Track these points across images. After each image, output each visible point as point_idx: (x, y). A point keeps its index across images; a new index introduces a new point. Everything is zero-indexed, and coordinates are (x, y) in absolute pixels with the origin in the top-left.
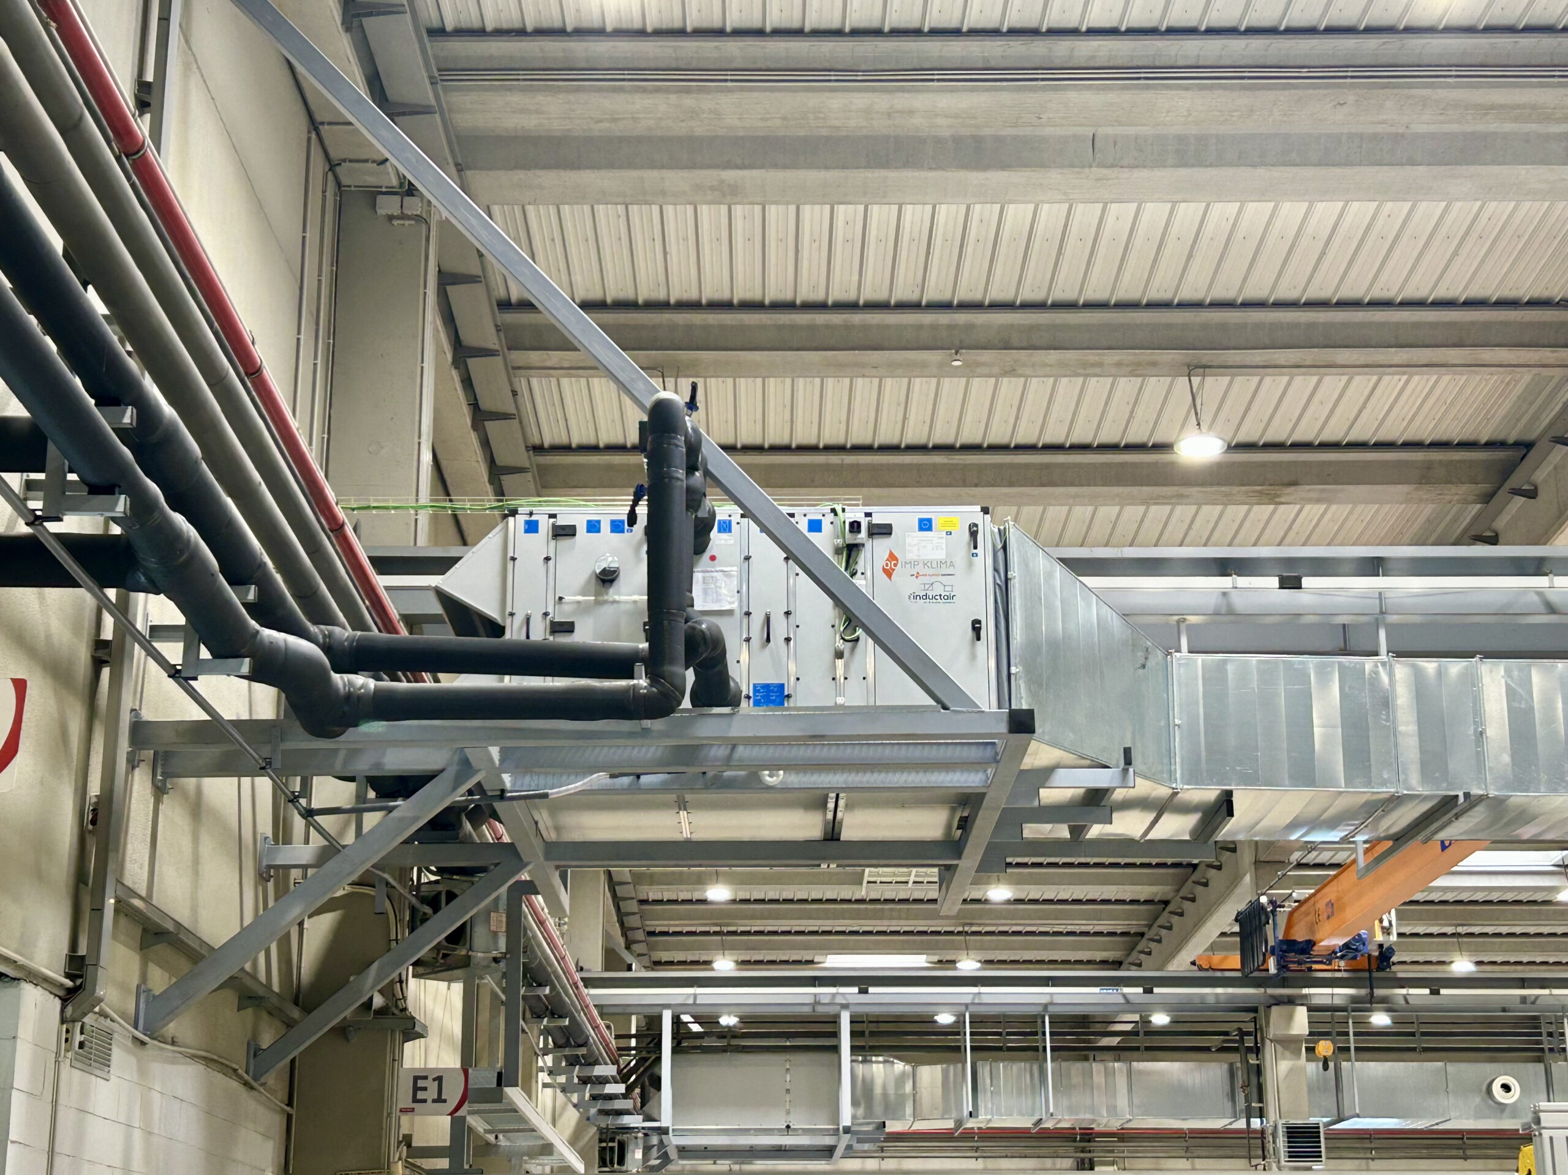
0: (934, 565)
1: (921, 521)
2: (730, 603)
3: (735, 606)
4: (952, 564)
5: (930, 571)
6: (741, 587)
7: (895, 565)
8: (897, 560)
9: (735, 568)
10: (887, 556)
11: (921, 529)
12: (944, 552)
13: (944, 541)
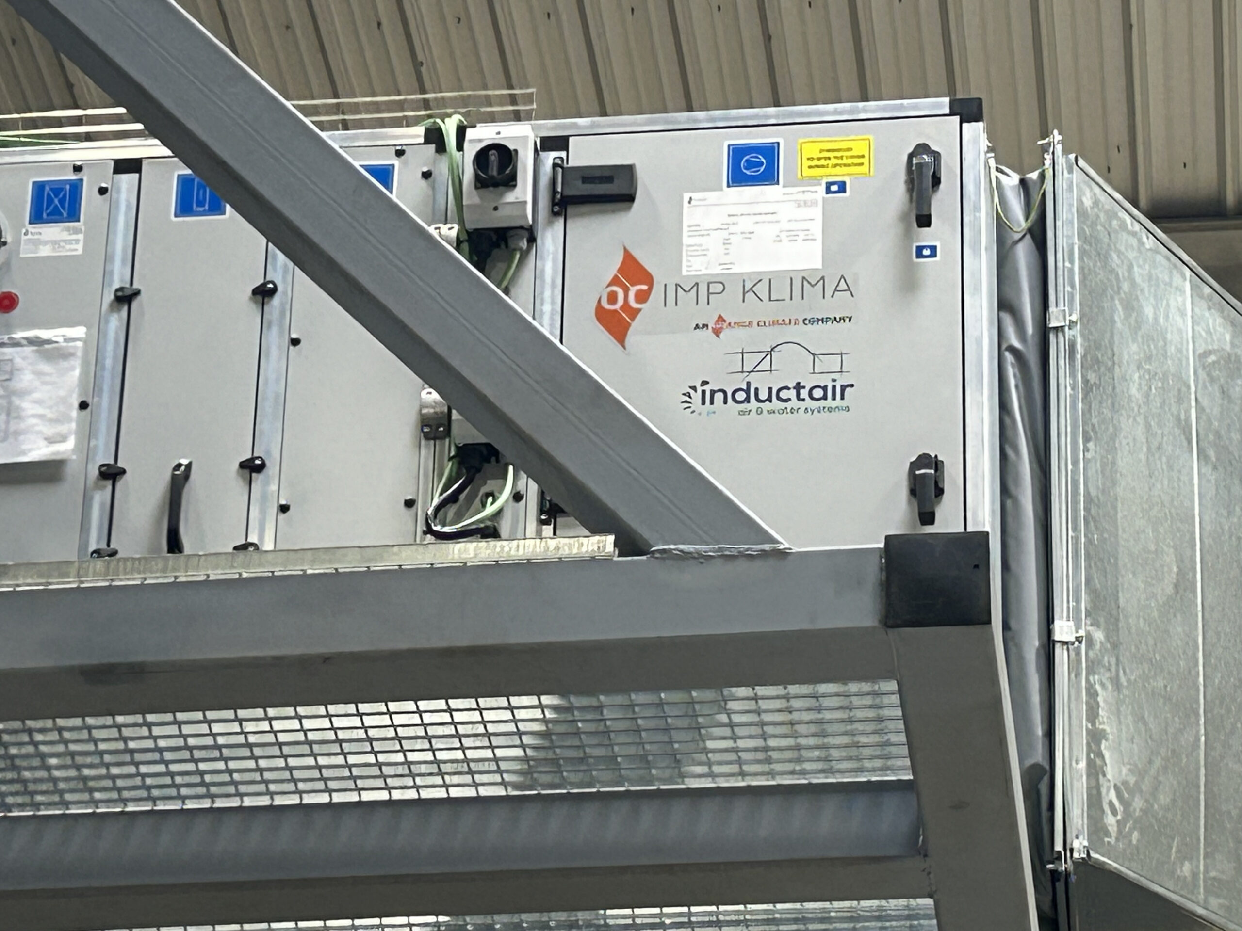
0: (781, 291)
1: (737, 153)
2: (50, 441)
3: (66, 448)
4: (845, 286)
5: (767, 311)
6: (97, 389)
7: (642, 297)
8: (648, 279)
9: (80, 332)
10: (612, 268)
11: (738, 178)
12: (817, 247)
13: (817, 213)
